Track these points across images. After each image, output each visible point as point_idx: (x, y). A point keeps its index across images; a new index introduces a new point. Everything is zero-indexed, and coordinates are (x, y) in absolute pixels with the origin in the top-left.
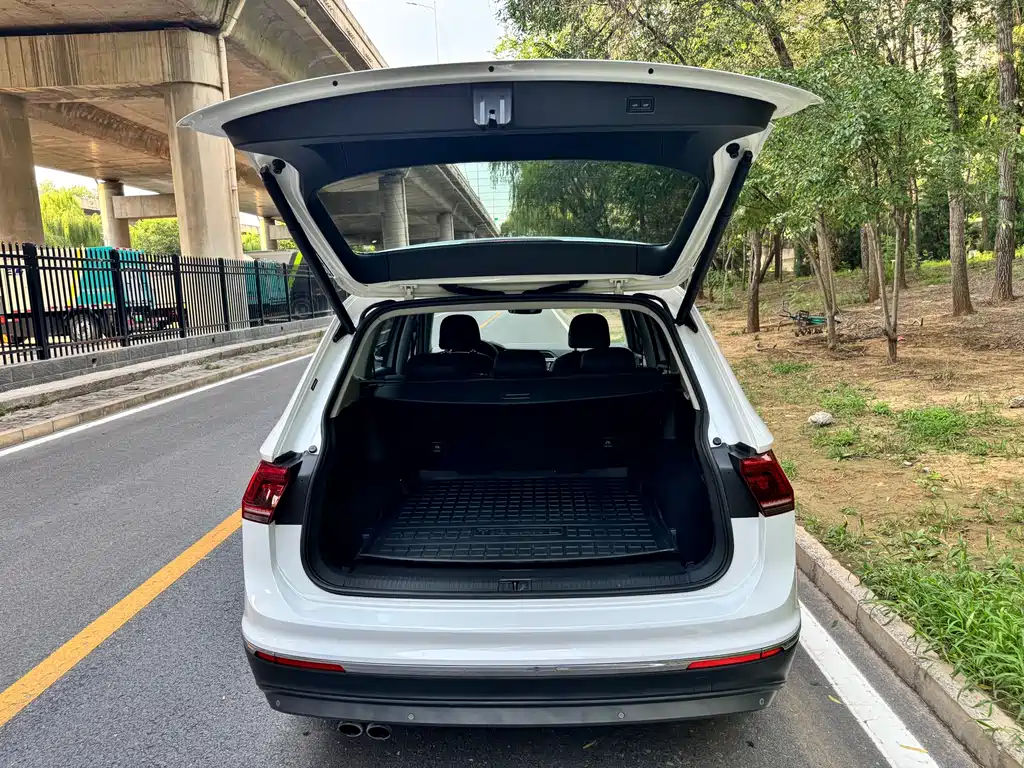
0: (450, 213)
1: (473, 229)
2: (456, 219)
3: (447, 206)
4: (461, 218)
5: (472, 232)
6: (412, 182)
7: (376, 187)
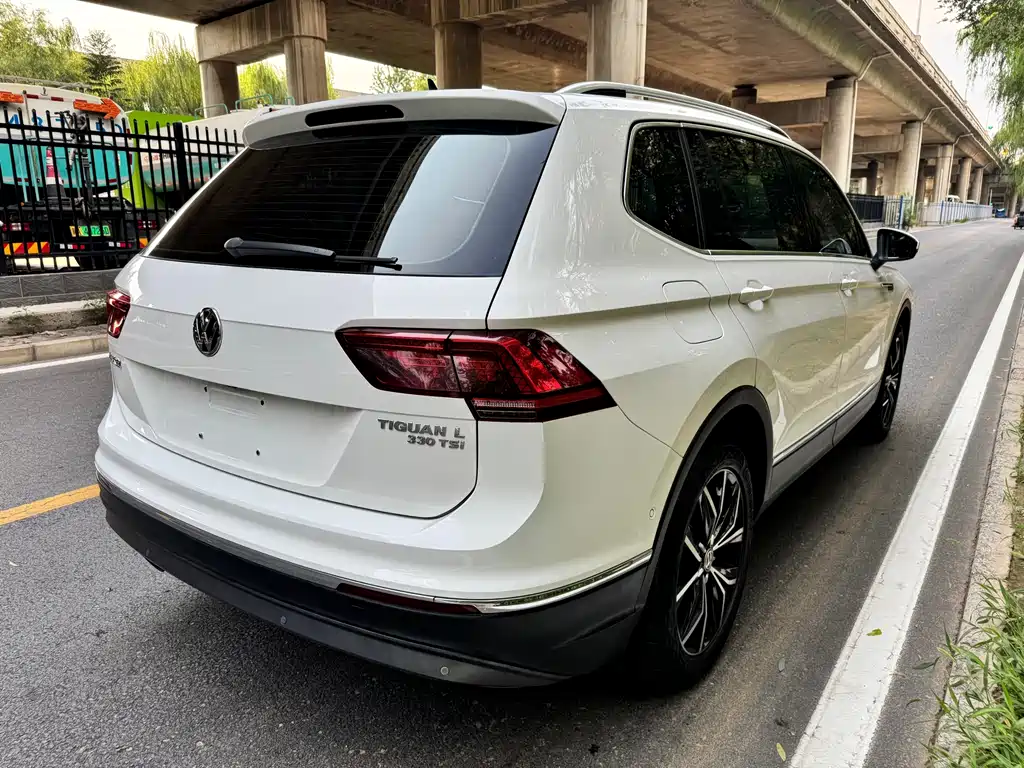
0: (920, 121)
1: (953, 140)
2: (927, 127)
3: (915, 112)
4: (935, 126)
5: (951, 144)
6: (869, 85)
7: (823, 93)
